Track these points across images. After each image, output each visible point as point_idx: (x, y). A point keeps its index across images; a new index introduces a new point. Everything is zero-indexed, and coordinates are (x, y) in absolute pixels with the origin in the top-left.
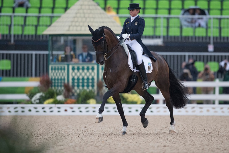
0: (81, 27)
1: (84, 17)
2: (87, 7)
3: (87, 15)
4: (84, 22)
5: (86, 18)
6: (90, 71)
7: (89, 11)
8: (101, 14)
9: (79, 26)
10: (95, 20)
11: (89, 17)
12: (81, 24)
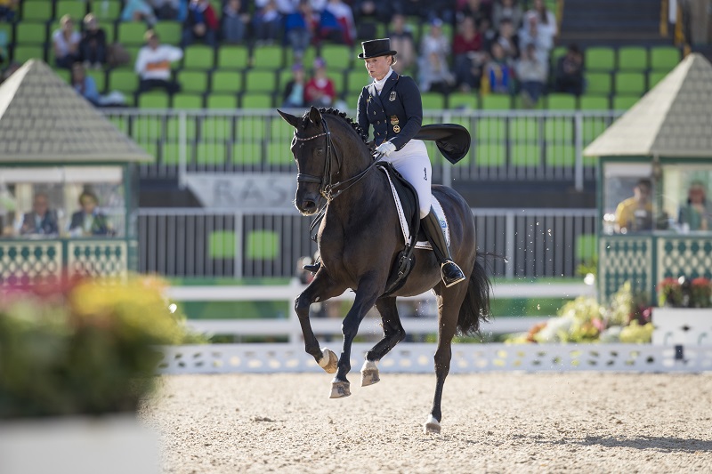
0: (20, 142)
1: (29, 116)
2: (38, 90)
3: (36, 112)
4: (27, 130)
5: (34, 119)
6: (45, 258)
7: (42, 101)
8: (73, 107)
9: (14, 139)
10: (58, 124)
11: (41, 116)
12: (21, 134)
